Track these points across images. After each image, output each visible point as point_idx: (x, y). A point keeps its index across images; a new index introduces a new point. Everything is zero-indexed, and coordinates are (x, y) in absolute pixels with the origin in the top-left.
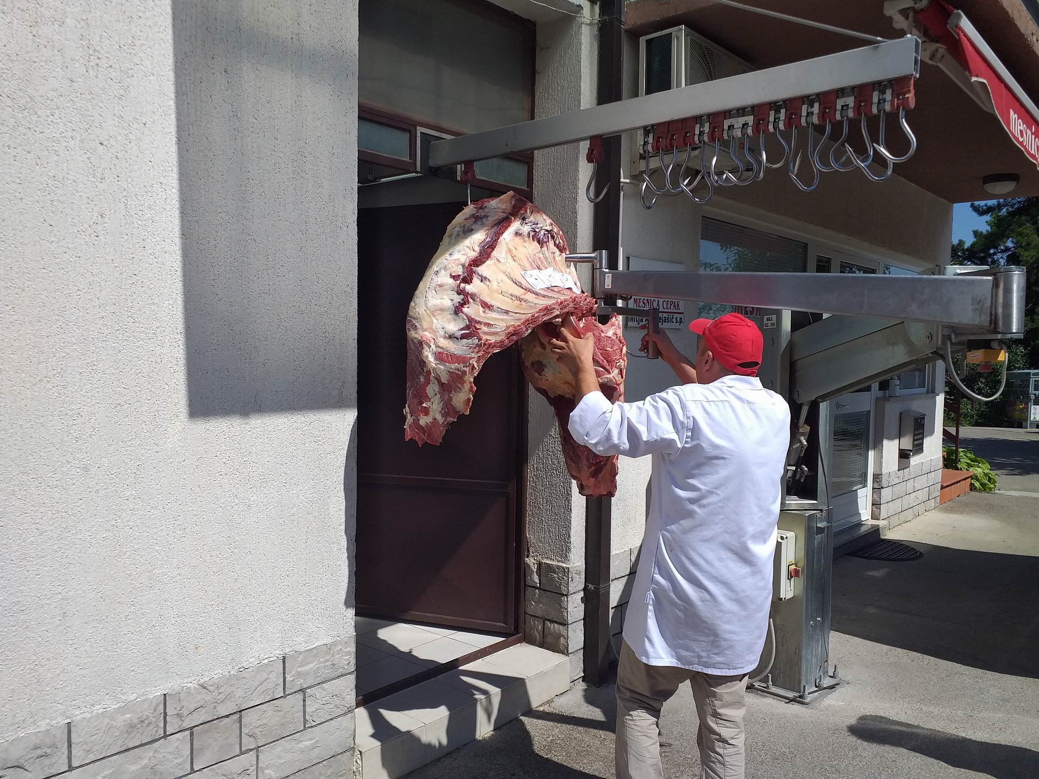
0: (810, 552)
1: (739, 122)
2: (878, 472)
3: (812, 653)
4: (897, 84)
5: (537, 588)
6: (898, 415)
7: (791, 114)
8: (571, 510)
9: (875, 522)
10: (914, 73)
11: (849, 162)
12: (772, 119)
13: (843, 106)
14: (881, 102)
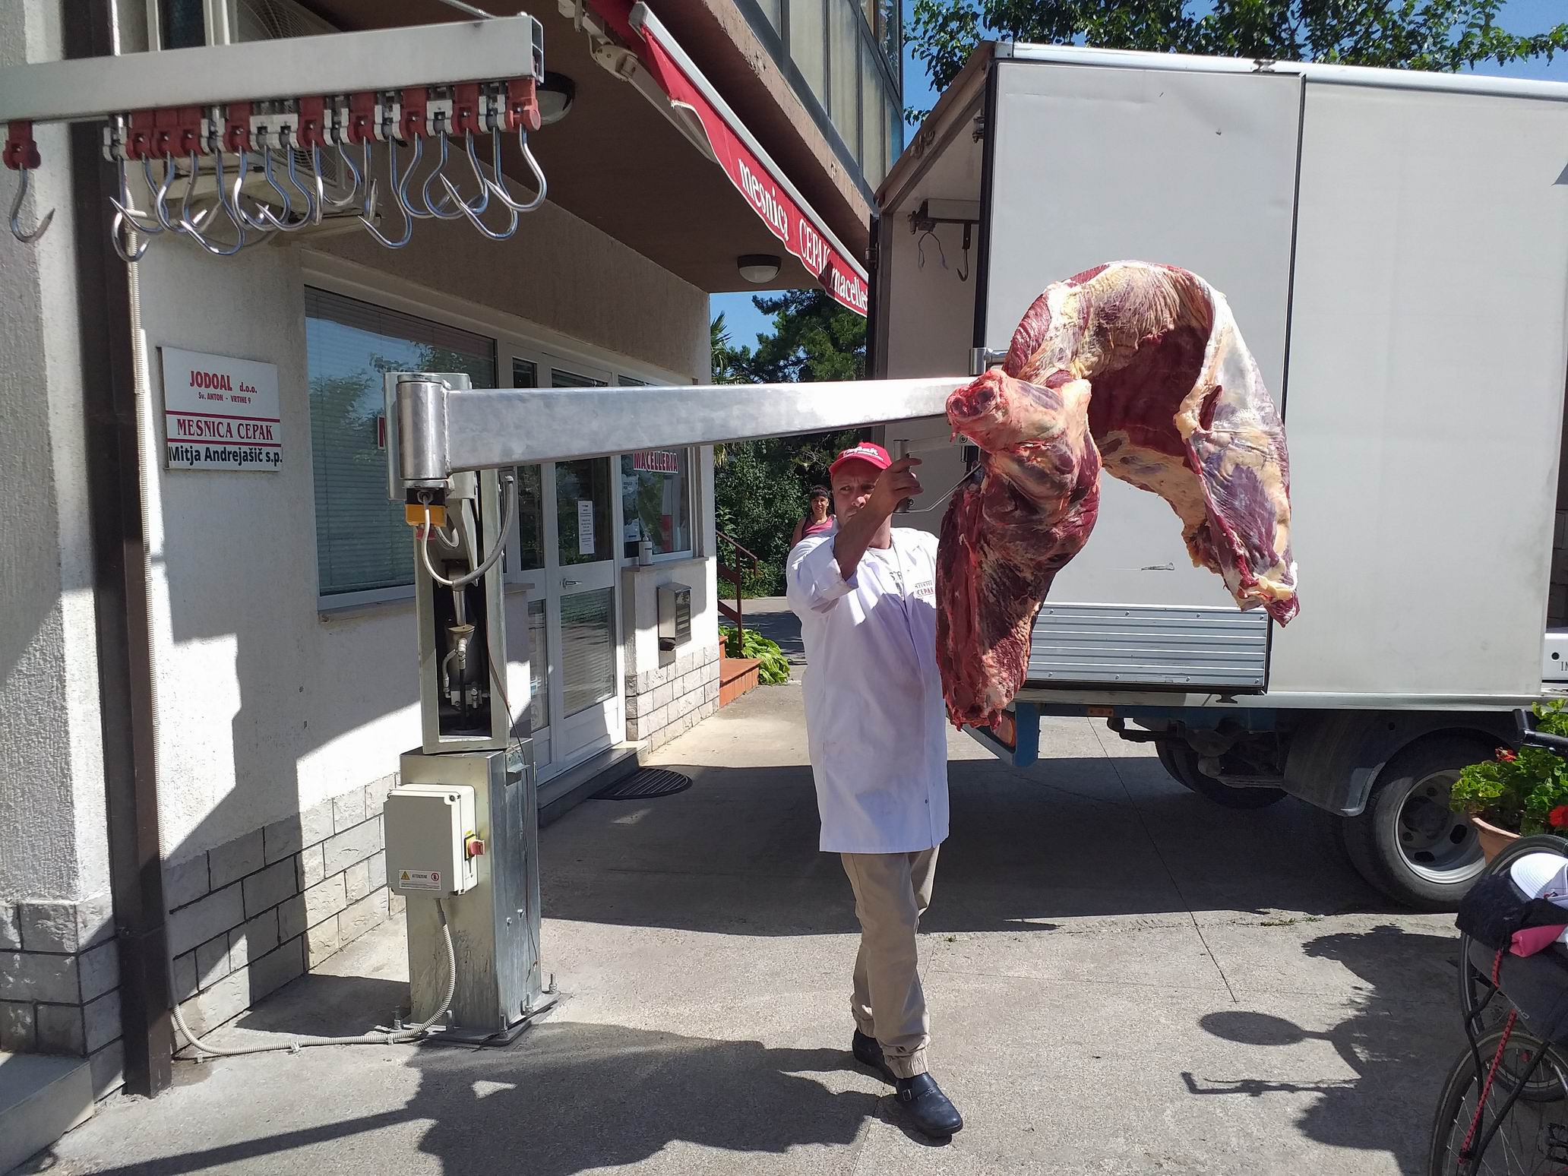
0: (498, 813)
1: (275, 122)
2: (631, 673)
3: (513, 965)
4: (512, 87)
5: (17, 951)
6: (654, 591)
7: (359, 118)
8: (72, 803)
9: (631, 745)
10: (534, 74)
11: (451, 207)
12: (328, 123)
13: (436, 114)
14: (491, 113)
